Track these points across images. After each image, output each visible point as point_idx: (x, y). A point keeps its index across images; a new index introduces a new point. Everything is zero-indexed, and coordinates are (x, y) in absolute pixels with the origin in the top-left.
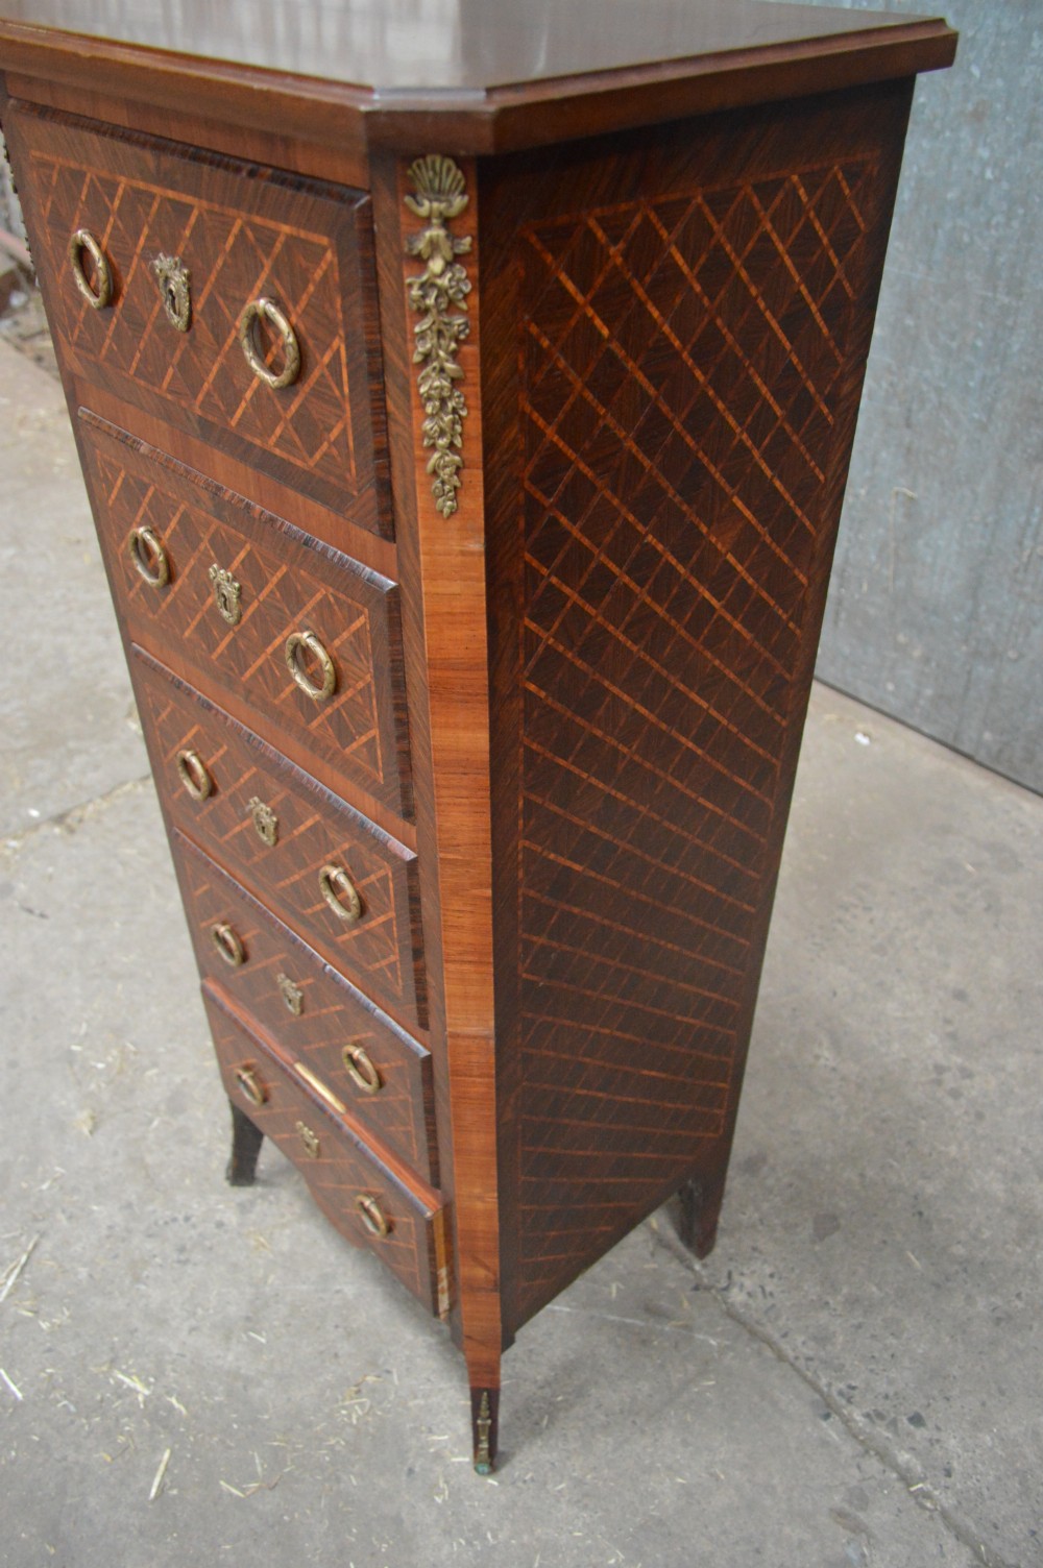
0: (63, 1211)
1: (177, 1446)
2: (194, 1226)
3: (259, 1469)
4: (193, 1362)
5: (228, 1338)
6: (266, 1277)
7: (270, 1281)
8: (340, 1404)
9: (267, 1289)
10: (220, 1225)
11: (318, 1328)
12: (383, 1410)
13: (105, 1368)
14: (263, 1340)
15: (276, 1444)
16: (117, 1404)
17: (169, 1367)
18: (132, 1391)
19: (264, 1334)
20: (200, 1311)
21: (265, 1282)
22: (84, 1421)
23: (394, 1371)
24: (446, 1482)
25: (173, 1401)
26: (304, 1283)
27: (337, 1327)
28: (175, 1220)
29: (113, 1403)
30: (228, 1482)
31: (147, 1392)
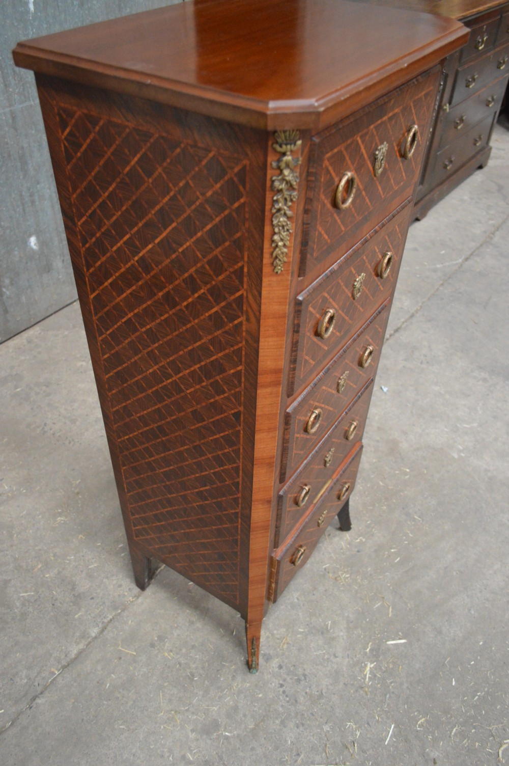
0: (296, 761)
1: (384, 640)
2: (285, 680)
3: (379, 604)
4: (350, 649)
5: (333, 639)
6: (301, 633)
7: (302, 630)
8: (344, 583)
9: (306, 630)
10: (280, 667)
11: (317, 602)
12: (341, 567)
13: (367, 689)
14: (330, 622)
15: (368, 601)
16: (379, 676)
17: (355, 659)
18: (371, 672)
19: (327, 623)
20: (326, 657)
21: (303, 632)
22: (391, 687)
23: (324, 567)
24: (357, 539)
25: (368, 650)
26: (298, 615)
27: (314, 594)
28: (284, 692)
29: (379, 677)
30: (389, 614)
31: (369, 664)
